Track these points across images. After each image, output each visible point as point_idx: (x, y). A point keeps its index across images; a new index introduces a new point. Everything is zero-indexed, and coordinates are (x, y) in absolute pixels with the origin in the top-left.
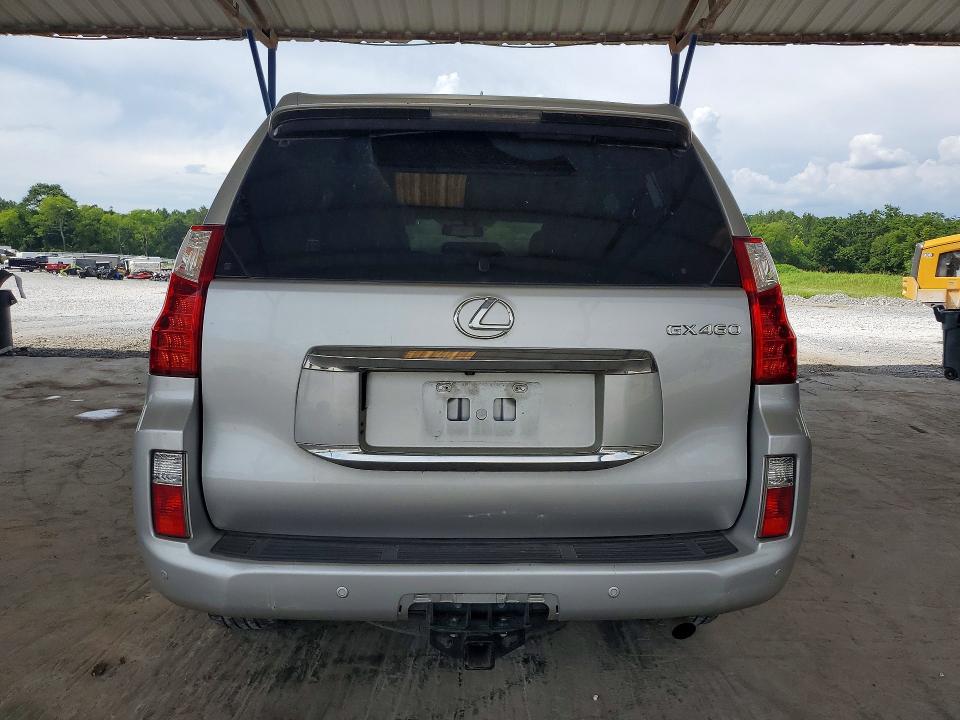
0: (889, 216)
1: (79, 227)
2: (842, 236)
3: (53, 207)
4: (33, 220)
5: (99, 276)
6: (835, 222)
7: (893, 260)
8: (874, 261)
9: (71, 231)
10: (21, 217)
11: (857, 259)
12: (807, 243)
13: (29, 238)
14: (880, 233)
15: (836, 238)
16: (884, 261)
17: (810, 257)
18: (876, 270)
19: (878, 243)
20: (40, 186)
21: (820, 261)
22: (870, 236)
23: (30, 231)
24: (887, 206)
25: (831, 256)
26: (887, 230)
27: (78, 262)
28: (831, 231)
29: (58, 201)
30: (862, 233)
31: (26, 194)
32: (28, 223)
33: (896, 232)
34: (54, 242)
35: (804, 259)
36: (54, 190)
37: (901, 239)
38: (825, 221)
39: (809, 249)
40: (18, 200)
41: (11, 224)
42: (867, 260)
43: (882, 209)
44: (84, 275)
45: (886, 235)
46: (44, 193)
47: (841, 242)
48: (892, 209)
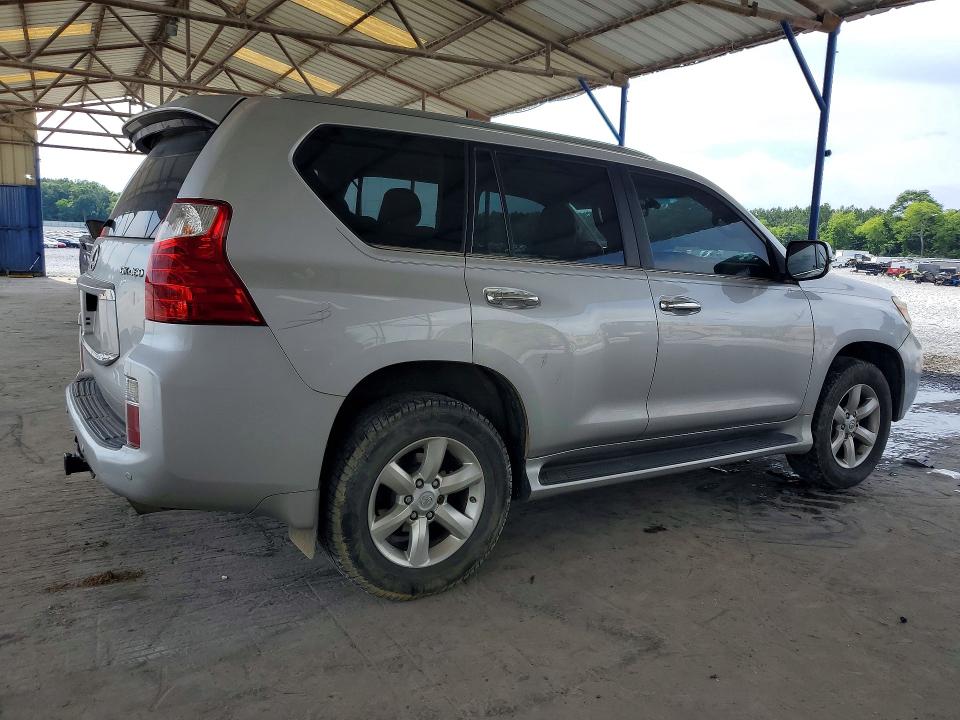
1: (940, 232)
3: (918, 213)
4: (896, 226)
5: (934, 281)
9: (931, 236)
10: (886, 224)
13: (891, 244)
20: (908, 193)
23: (892, 237)
27: (921, 268)
29: (924, 207)
31: (893, 201)
32: (890, 230)
34: (912, 246)
36: (921, 196)
40: (886, 207)
41: (875, 230)
44: (921, 280)
46: (911, 200)
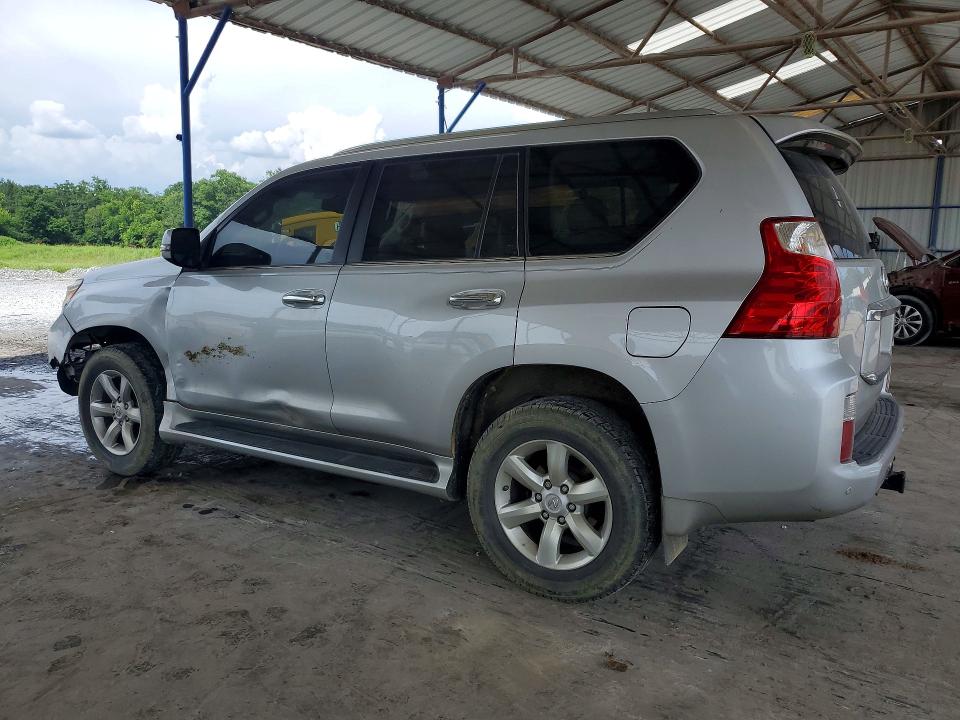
0: (98, 189)
2: (52, 206)
6: (41, 191)
7: (109, 232)
8: (90, 233)
11: (72, 231)
12: (12, 212)
14: (91, 206)
15: (46, 208)
16: (99, 233)
17: (19, 229)
18: (92, 242)
19: (91, 214)
21: (32, 232)
22: (82, 208)
24: (94, 179)
25: (43, 227)
26: (98, 202)
28: (39, 201)
30: (73, 204)
33: (108, 205)
35: (13, 231)
37: (114, 212)
38: (29, 190)
39: (15, 219)
42: (82, 232)
43: (89, 180)
45: (98, 207)
47: (52, 213)
48: (100, 181)
